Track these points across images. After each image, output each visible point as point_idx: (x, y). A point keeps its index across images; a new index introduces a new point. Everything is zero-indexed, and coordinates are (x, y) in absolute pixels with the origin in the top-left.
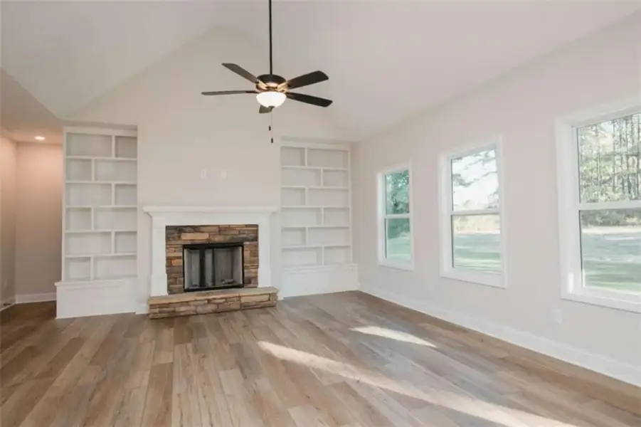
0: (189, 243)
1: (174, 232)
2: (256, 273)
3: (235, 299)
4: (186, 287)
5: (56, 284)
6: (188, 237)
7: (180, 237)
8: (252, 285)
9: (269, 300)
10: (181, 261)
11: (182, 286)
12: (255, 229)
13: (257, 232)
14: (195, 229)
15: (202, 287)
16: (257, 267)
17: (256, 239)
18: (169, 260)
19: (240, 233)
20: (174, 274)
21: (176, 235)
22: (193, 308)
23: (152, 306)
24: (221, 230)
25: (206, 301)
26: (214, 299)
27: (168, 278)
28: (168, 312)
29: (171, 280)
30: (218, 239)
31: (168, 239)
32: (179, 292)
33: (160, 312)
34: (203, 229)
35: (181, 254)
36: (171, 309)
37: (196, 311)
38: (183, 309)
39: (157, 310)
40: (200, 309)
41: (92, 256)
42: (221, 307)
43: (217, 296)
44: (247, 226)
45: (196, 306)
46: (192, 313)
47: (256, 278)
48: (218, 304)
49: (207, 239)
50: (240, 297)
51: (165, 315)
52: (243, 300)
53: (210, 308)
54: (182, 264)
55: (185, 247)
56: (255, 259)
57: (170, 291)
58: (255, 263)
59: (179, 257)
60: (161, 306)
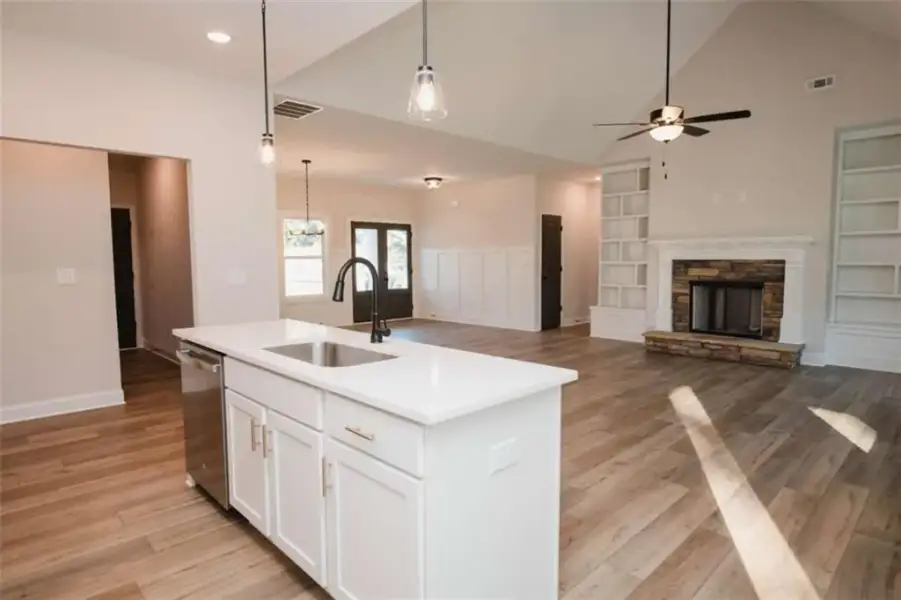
0: (696, 279)
1: (680, 267)
2: (779, 323)
3: (733, 348)
4: (694, 327)
5: (591, 307)
6: (695, 273)
7: (686, 273)
8: (771, 338)
9: (780, 360)
10: (688, 298)
11: (687, 324)
12: (781, 265)
13: (783, 270)
14: (704, 264)
15: (711, 329)
16: (781, 317)
17: (781, 279)
18: (675, 296)
19: (759, 271)
20: (681, 313)
21: (682, 270)
22: (685, 348)
23: (647, 338)
24: (734, 265)
25: (699, 345)
26: (709, 343)
27: (674, 315)
28: (662, 347)
29: (676, 317)
30: (730, 276)
31: (674, 273)
32: (683, 331)
33: (655, 346)
34: (712, 264)
35: (687, 291)
36: (663, 345)
37: (687, 351)
38: (674, 347)
39: (651, 343)
40: (692, 352)
41: (620, 286)
42: (716, 354)
43: (713, 341)
44: (769, 262)
45: (689, 347)
46: (683, 353)
47: (778, 330)
48: (711, 350)
49: (717, 277)
50: (739, 348)
51: (659, 349)
52: (744, 352)
53: (702, 352)
54: (688, 302)
55: (692, 284)
56: (779, 305)
57: (675, 328)
58: (778, 311)
59: (685, 294)
60: (655, 340)
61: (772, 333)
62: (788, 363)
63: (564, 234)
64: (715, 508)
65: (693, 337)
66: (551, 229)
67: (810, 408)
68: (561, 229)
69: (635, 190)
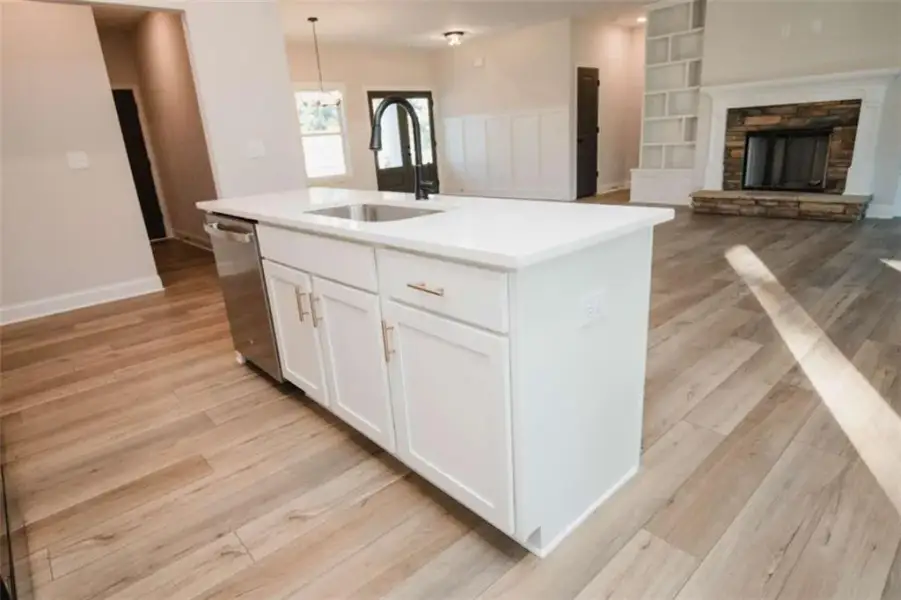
0: (754, 129)
1: (736, 115)
2: (846, 173)
3: (791, 204)
4: (747, 184)
5: (632, 170)
6: (753, 122)
7: (743, 123)
8: (836, 191)
9: (844, 213)
10: (742, 152)
11: (739, 182)
12: (856, 106)
13: (857, 111)
14: (764, 111)
15: (766, 184)
16: (849, 166)
17: (855, 122)
18: (728, 150)
19: (829, 115)
20: (733, 169)
21: (738, 119)
23: (695, 199)
24: (800, 110)
25: (753, 202)
26: (764, 200)
27: (725, 171)
28: (710, 208)
29: (728, 174)
30: (794, 123)
31: (730, 124)
32: (736, 188)
33: (701, 207)
34: (772, 110)
35: (742, 143)
36: (712, 205)
37: (739, 210)
38: (725, 206)
39: (698, 204)
40: (744, 210)
41: (664, 144)
42: (770, 212)
43: (769, 197)
44: (842, 102)
45: (742, 206)
46: (734, 212)
47: (843, 181)
48: (766, 207)
49: (778, 124)
50: (799, 203)
51: (707, 210)
52: (803, 207)
53: (756, 210)
54: (743, 156)
55: (749, 134)
56: (846, 152)
57: (726, 187)
58: (847, 160)
59: (740, 148)
60: (704, 200)
61: (837, 185)
62: (853, 215)
63: (601, 89)
64: (793, 363)
65: (748, 194)
66: (588, 84)
67: (885, 261)
68: (598, 83)
69: (687, 28)
